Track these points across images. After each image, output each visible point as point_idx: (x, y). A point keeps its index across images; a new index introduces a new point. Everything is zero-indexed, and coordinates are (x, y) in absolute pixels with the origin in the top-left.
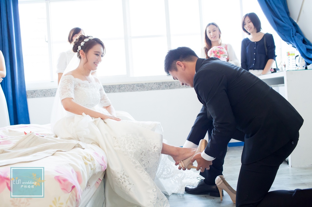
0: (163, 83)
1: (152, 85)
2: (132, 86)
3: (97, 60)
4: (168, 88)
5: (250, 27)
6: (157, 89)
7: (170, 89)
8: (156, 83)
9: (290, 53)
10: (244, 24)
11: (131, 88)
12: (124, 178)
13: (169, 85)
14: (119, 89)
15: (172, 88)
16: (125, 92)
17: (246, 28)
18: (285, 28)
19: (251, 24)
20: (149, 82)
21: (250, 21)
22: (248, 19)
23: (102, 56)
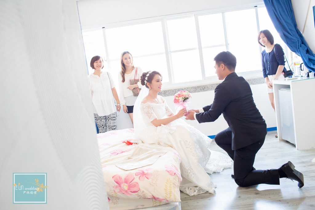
0: (198, 87)
1: (190, 90)
2: (175, 91)
3: (160, 85)
4: (203, 91)
5: (264, 41)
6: (194, 92)
7: (204, 91)
8: (193, 87)
9: (296, 63)
10: (259, 39)
11: (174, 93)
12: (190, 170)
13: (203, 88)
14: (165, 94)
15: (205, 91)
16: (169, 96)
17: (261, 41)
18: (293, 41)
19: (265, 39)
20: (187, 87)
21: (264, 36)
22: (262, 35)
23: (161, 80)
